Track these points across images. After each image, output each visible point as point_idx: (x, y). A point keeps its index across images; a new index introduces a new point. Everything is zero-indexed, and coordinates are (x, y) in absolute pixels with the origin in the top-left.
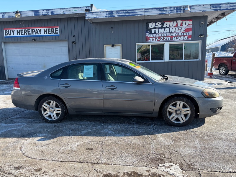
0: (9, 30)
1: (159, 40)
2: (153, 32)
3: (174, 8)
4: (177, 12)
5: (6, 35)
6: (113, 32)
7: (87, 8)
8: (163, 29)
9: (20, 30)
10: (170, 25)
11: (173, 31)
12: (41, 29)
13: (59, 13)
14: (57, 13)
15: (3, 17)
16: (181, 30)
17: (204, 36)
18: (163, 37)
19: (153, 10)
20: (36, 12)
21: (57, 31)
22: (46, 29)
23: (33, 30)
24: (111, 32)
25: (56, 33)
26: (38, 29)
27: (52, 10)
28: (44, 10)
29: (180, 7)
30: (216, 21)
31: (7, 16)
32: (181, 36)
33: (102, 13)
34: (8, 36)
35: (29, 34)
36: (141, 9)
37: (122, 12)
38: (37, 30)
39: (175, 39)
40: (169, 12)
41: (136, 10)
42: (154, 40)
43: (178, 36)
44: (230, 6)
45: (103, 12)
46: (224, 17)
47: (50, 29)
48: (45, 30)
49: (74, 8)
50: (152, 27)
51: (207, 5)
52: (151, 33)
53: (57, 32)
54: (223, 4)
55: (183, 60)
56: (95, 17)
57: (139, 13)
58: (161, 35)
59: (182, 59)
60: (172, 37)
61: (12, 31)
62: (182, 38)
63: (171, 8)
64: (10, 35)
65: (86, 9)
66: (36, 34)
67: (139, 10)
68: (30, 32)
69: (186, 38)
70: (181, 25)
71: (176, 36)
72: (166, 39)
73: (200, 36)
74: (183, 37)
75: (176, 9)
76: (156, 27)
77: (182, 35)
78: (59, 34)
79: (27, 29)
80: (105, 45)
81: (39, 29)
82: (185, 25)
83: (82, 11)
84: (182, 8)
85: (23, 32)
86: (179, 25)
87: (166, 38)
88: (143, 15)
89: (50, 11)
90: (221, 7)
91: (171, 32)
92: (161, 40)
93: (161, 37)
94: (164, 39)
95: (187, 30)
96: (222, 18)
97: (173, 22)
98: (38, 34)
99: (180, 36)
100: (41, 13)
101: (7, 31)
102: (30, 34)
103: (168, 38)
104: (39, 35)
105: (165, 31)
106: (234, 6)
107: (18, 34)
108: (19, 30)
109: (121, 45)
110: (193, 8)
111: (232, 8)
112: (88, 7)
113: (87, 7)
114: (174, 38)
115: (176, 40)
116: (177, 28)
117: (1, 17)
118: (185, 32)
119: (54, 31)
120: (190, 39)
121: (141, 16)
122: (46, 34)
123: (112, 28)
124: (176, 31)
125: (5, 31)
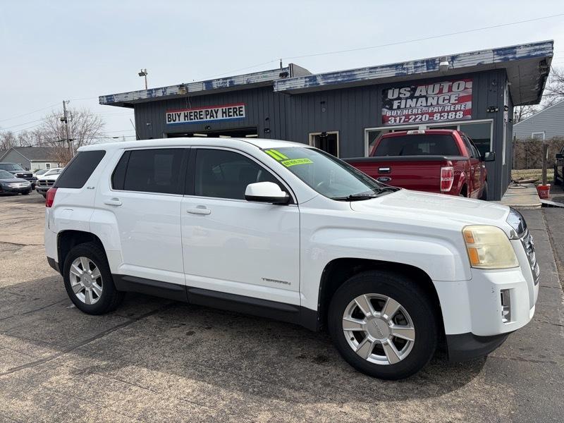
0: (174, 114)
1: (408, 121)
2: (395, 106)
4: (428, 69)
5: (169, 121)
6: (324, 110)
7: (284, 71)
8: (415, 100)
9: (189, 112)
10: (427, 92)
11: (434, 103)
12: (218, 110)
13: (241, 83)
14: (238, 83)
15: (164, 94)
16: (449, 100)
17: (497, 110)
18: (415, 115)
19: (384, 69)
20: (208, 83)
21: (242, 111)
22: (226, 109)
23: (206, 111)
24: (321, 110)
25: (240, 115)
26: (213, 109)
27: (230, 78)
28: (219, 80)
29: (433, 60)
31: (168, 92)
32: (450, 111)
33: (299, 81)
34: (172, 122)
35: (200, 118)
36: (362, 69)
38: (212, 111)
39: (439, 118)
40: (413, 70)
41: (353, 71)
42: (398, 121)
43: (445, 112)
44: (536, 50)
45: (301, 78)
47: (231, 109)
48: (224, 111)
49: (264, 72)
50: (394, 97)
51: (486, 51)
52: (391, 108)
53: (241, 113)
54: (519, 47)
56: (289, 87)
57: (360, 77)
58: (410, 111)
60: (432, 114)
61: (178, 114)
62: (452, 115)
63: (416, 63)
64: (174, 121)
65: (282, 72)
66: (210, 118)
67: (359, 70)
68: (202, 115)
69: (460, 115)
70: (450, 90)
71: (441, 113)
72: (421, 119)
74: (454, 113)
75: (425, 64)
76: (401, 96)
77: (452, 109)
79: (198, 111)
80: (310, 134)
81: (215, 110)
82: (458, 89)
85: (192, 116)
86: (446, 90)
87: (420, 116)
88: (367, 79)
89: (228, 81)
90: (515, 53)
91: (429, 104)
92: (411, 121)
93: (410, 115)
94: (416, 119)
95: (461, 100)
98: (214, 117)
99: (448, 112)
100: (215, 86)
101: (170, 115)
102: (202, 118)
103: (424, 116)
104: (215, 119)
105: (419, 104)
106: (544, 49)
107: (185, 120)
108: (187, 113)
109: (337, 132)
111: (539, 53)
112: (285, 69)
113: (283, 69)
114: (435, 115)
115: (440, 121)
116: (442, 97)
117: (160, 94)
118: (457, 104)
119: (238, 112)
120: (470, 116)
121: (363, 81)
122: (225, 118)
123: (324, 102)
124: (439, 103)
125: (168, 115)
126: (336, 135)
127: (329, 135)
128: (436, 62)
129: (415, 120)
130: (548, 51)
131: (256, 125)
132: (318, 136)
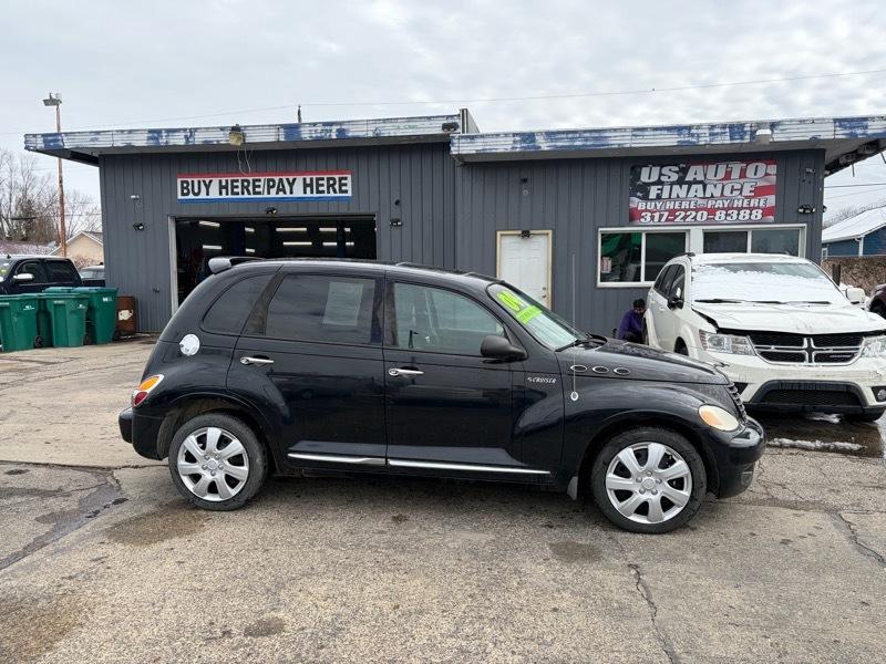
0: (196, 181)
1: (673, 220)
2: (653, 195)
3: (724, 127)
4: (732, 138)
5: (183, 194)
6: (525, 193)
7: (450, 121)
8: (685, 187)
9: (229, 179)
10: (705, 176)
11: (717, 193)
12: (294, 180)
13: (361, 134)
14: (355, 134)
15: (187, 141)
16: (741, 190)
17: (814, 210)
18: (685, 210)
19: (659, 132)
20: (292, 129)
21: (346, 185)
22: (311, 179)
23: (269, 181)
24: (521, 193)
25: (341, 191)
26: (284, 178)
27: (341, 123)
28: (315, 124)
29: (742, 126)
30: (852, 163)
31: (199, 139)
32: (742, 208)
33: (501, 140)
34: (191, 196)
35: (255, 193)
36: (620, 129)
37: (564, 136)
38: (281, 180)
39: (723, 217)
40: (708, 139)
41: (604, 131)
42: (656, 219)
43: (733, 208)
45: (506, 135)
46: (876, 153)
47: (323, 179)
48: (308, 182)
49: (410, 119)
50: (651, 180)
51: (823, 119)
52: (646, 198)
53: (343, 188)
54: (873, 119)
56: (482, 148)
57: (615, 141)
58: (677, 203)
60: (712, 211)
61: (204, 182)
62: (745, 215)
63: (712, 127)
64: (196, 194)
65: (446, 122)
66: (277, 193)
67: (615, 130)
68: (259, 186)
69: (757, 215)
70: (743, 175)
71: (727, 209)
72: (695, 218)
73: (801, 210)
74: (748, 212)
75: (727, 130)
76: (663, 178)
77: (745, 205)
78: (349, 194)
79: (251, 179)
80: (499, 233)
81: (288, 180)
82: (755, 174)
83: (435, 129)
84: (746, 129)
85: (237, 187)
86: (735, 174)
87: (694, 213)
88: (628, 146)
89: (335, 128)
90: (866, 127)
92: (678, 220)
93: (678, 210)
94: (687, 216)
95: (759, 192)
96: (871, 155)
97: (715, 166)
98: (285, 193)
99: (739, 209)
100: (306, 133)
101: (187, 183)
102: (259, 193)
103: (700, 213)
104: (288, 195)
105: (691, 194)
107: (221, 193)
108: (227, 181)
109: (550, 232)
110: (781, 127)
112: (452, 116)
113: (448, 117)
114: (718, 213)
115: (725, 222)
116: (730, 186)
117: (179, 140)
118: (753, 197)
119: (337, 187)
120: (771, 218)
121: (620, 149)
122: (309, 194)
123: (526, 180)
124: (725, 194)
125: (182, 182)
131: (372, 211)
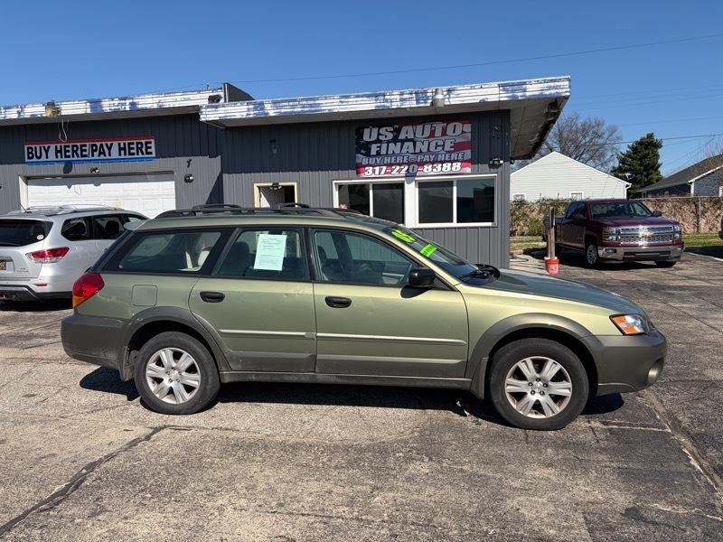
0: (38, 147)
1: (390, 173)
2: (373, 152)
3: (411, 93)
4: (418, 103)
5: (29, 158)
6: (275, 151)
7: (215, 93)
8: (399, 144)
9: (63, 145)
10: (415, 134)
11: (425, 150)
12: (111, 144)
13: (148, 106)
14: (143, 106)
15: (19, 115)
16: (443, 146)
17: (501, 162)
18: (400, 164)
19: (359, 99)
20: (95, 103)
21: (150, 148)
22: (125, 144)
23: (93, 145)
24: (271, 151)
25: (147, 153)
26: (104, 143)
28: (112, 99)
29: (424, 91)
31: (28, 113)
32: (445, 161)
34: (35, 160)
35: (82, 156)
37: (287, 104)
38: (101, 145)
39: (430, 170)
40: (399, 104)
42: (377, 172)
43: (437, 162)
44: (549, 88)
47: (133, 144)
48: (122, 146)
49: (185, 93)
50: (371, 140)
52: (368, 154)
53: (149, 150)
54: (530, 82)
55: (455, 224)
56: (223, 115)
57: (326, 107)
58: (393, 158)
59: (452, 221)
60: (421, 165)
61: (44, 147)
62: (447, 167)
63: (401, 93)
64: (39, 158)
65: (212, 94)
66: (99, 156)
68: (85, 150)
69: (457, 167)
70: (444, 133)
71: (433, 163)
72: (408, 170)
73: (492, 163)
74: (449, 164)
75: (414, 95)
76: (381, 138)
77: (447, 159)
78: (154, 155)
80: (255, 185)
81: (107, 145)
82: (454, 132)
83: (202, 100)
85: (69, 151)
86: (438, 133)
87: (407, 167)
88: (336, 111)
89: (128, 102)
90: (525, 91)
91: (417, 151)
92: (394, 172)
93: (394, 164)
95: (458, 147)
97: (421, 126)
98: (105, 155)
99: (442, 162)
100: (106, 107)
101: (31, 148)
102: (86, 156)
103: (411, 166)
104: (108, 157)
105: (404, 150)
106: (559, 86)
107: (57, 157)
108: (61, 147)
109: (295, 184)
111: (553, 91)
112: (216, 90)
113: (213, 90)
114: (426, 166)
115: (432, 173)
116: (434, 142)
117: (13, 115)
118: (452, 152)
119: (144, 149)
120: (468, 169)
121: (331, 114)
122: (123, 156)
123: (275, 141)
124: (431, 149)
125: (28, 148)
126: (293, 187)
127: (283, 187)
128: (428, 94)
129: (399, 171)
130: (564, 90)
131: (171, 169)
132: (268, 187)
